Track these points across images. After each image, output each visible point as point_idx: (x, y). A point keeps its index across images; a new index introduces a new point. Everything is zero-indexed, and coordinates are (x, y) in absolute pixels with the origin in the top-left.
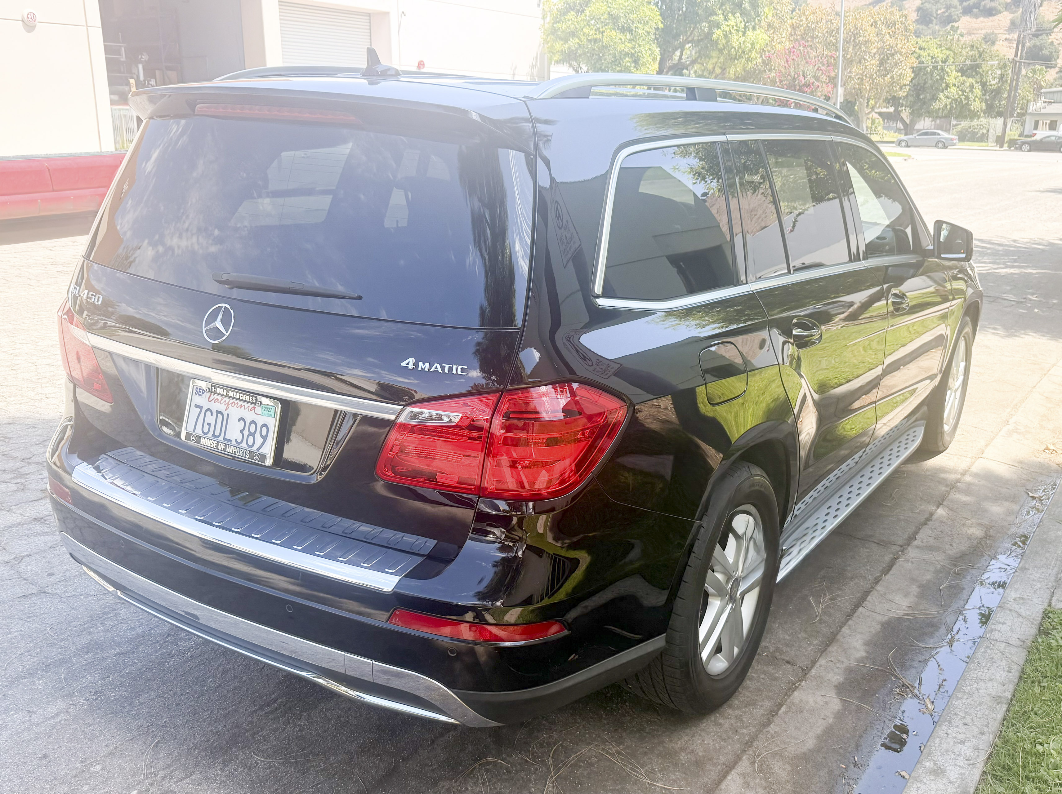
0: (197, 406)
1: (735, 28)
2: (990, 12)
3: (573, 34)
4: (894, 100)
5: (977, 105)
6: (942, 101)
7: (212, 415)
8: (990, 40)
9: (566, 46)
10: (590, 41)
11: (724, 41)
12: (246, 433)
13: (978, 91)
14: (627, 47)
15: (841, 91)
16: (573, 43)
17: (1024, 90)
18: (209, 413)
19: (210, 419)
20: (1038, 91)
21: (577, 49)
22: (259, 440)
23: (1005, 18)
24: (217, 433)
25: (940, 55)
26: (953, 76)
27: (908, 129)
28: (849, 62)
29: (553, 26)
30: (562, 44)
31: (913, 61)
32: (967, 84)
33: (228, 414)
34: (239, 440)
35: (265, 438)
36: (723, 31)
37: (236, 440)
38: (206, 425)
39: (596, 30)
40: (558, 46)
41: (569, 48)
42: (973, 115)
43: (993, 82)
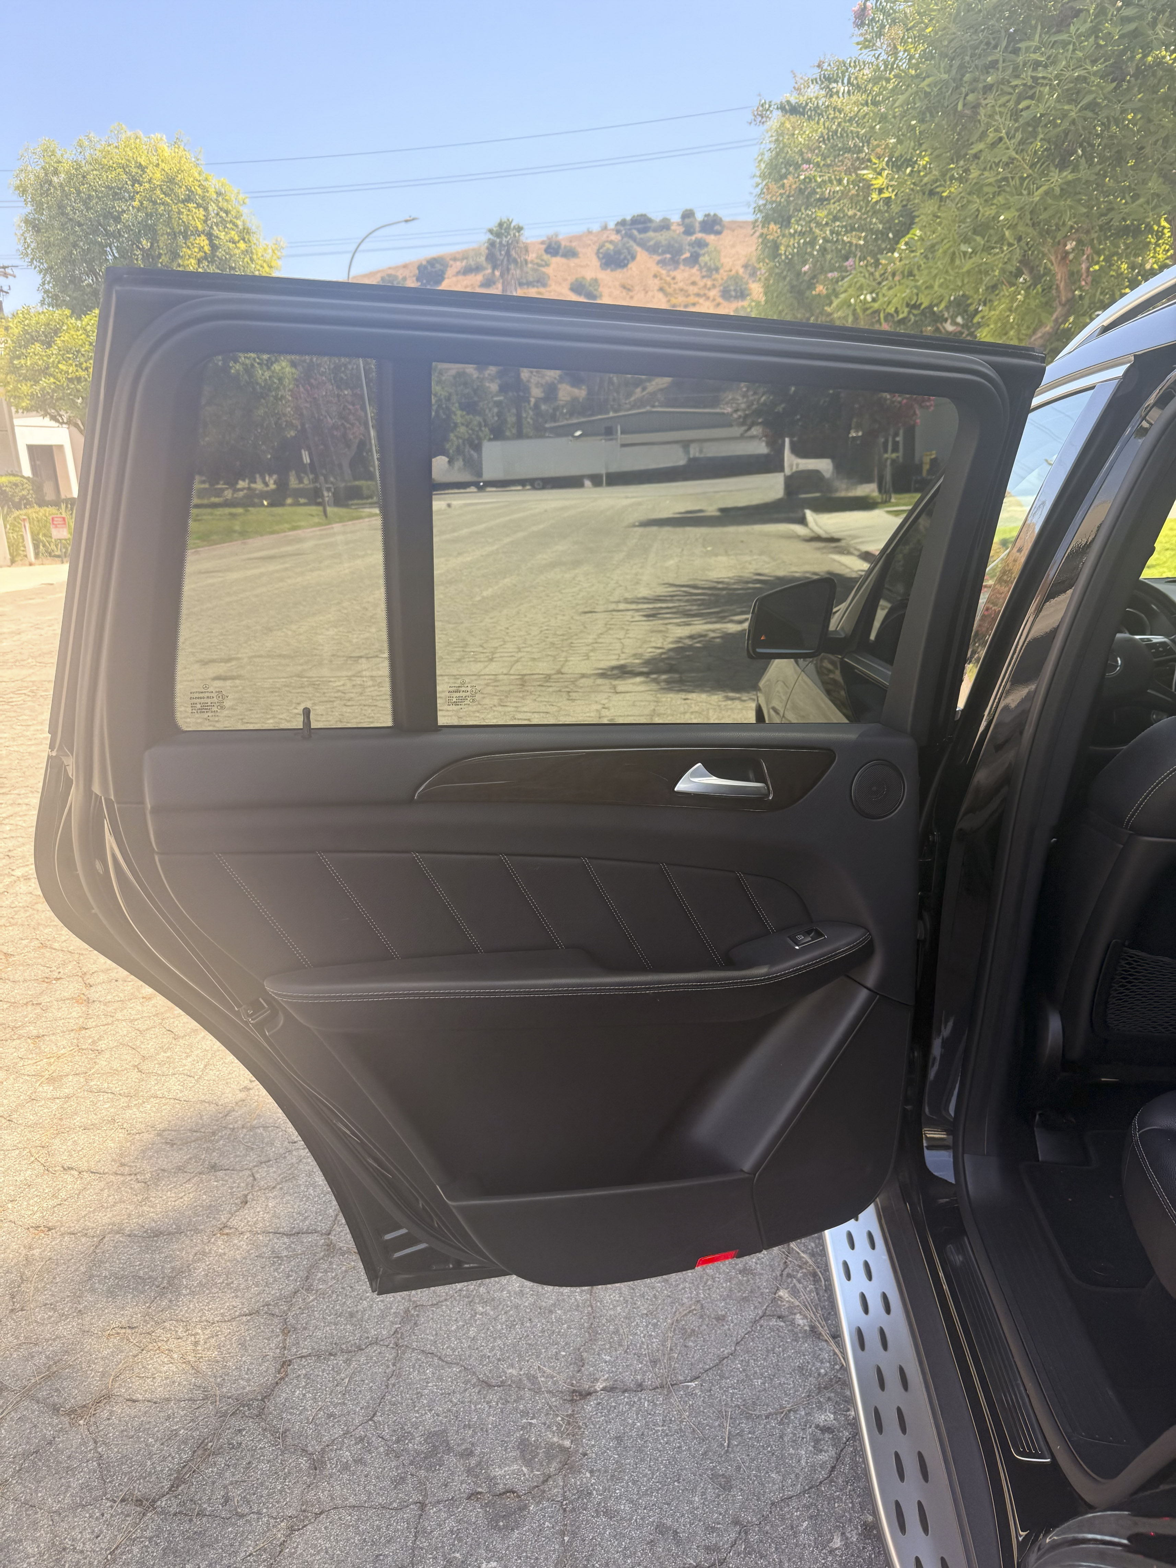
1: (258, 360)
3: (45, 371)
9: (38, 388)
10: (70, 380)
11: (246, 377)
21: (54, 391)
29: (11, 362)
30: (32, 386)
32: (475, 423)
36: (243, 364)
39: (76, 365)
41: (43, 389)
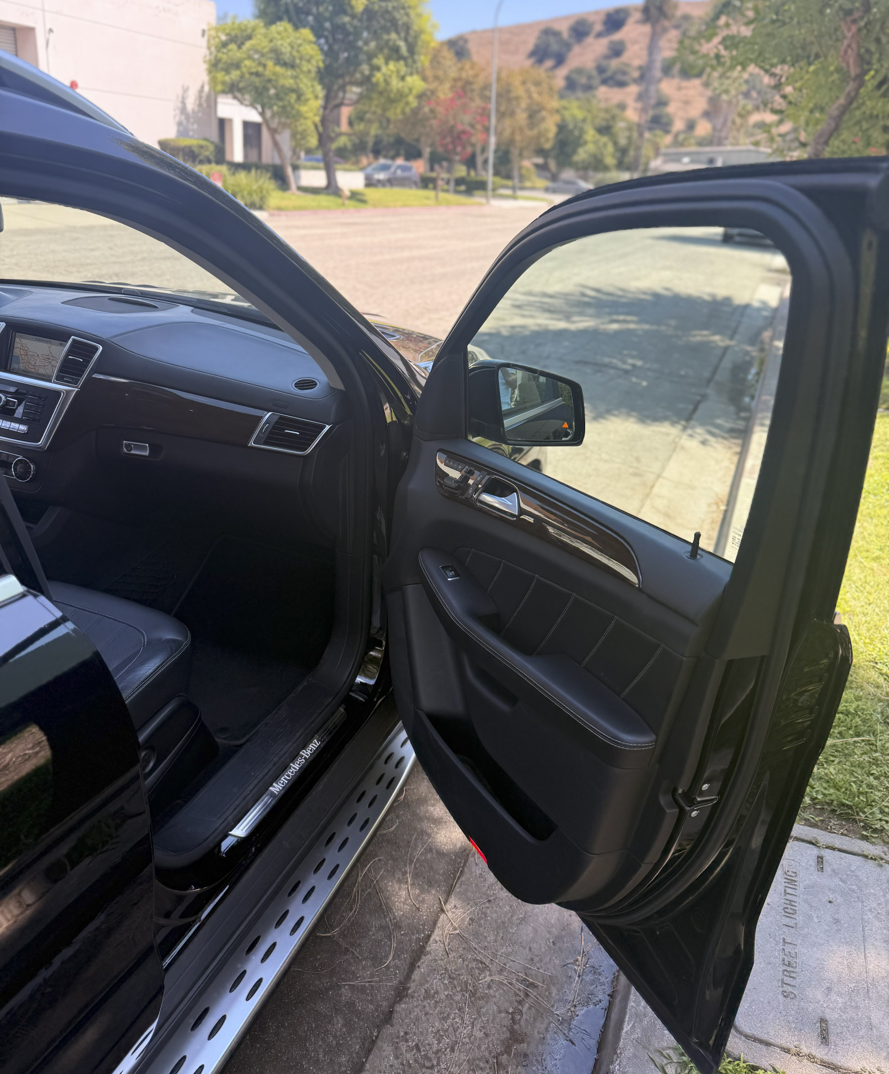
2: (622, 84)
4: (541, 152)
5: (610, 161)
6: (582, 155)
8: (622, 107)
9: (229, 77)
10: (252, 74)
11: (384, 85)
13: (610, 148)
14: (289, 82)
15: (493, 140)
16: (235, 74)
17: (647, 150)
20: (657, 152)
21: (239, 81)
23: (633, 89)
25: (580, 115)
26: (590, 134)
27: (554, 178)
28: (501, 115)
29: (216, 56)
30: (224, 76)
31: (557, 118)
32: (602, 142)
36: (383, 74)
40: (220, 76)
41: (231, 80)
42: (606, 169)
43: (623, 142)
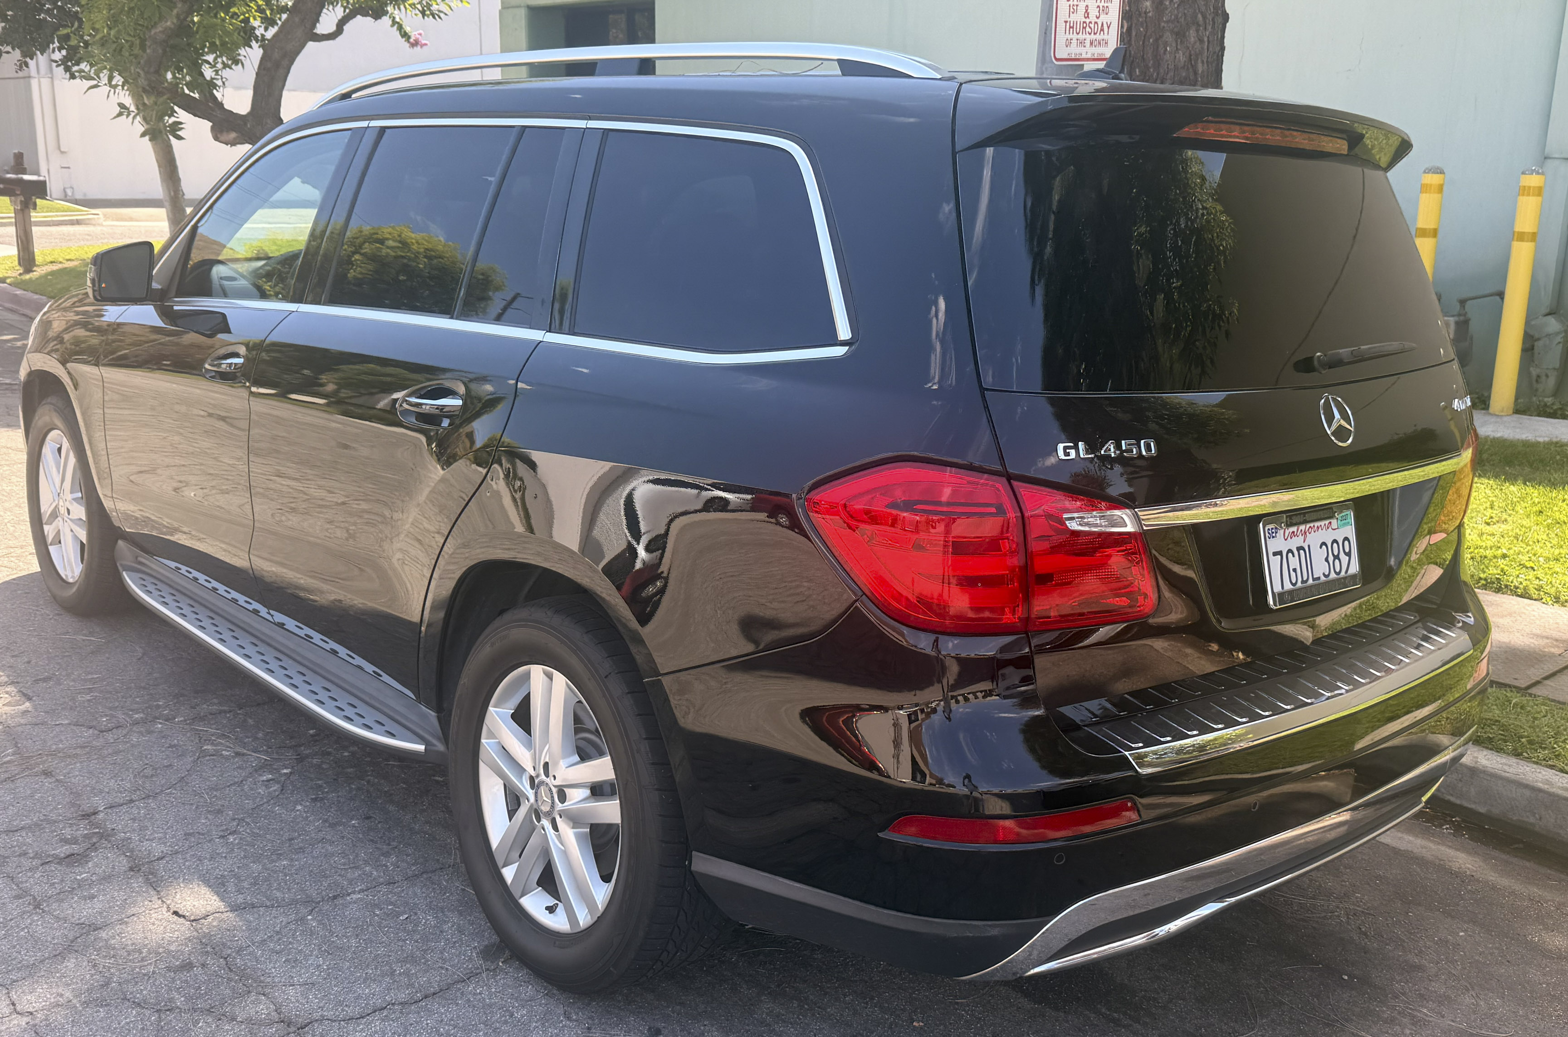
0: (1275, 554)
7: (1294, 556)
12: (1331, 558)
18: (1290, 555)
19: (1294, 562)
22: (1344, 559)
24: (1305, 578)
33: (1309, 546)
34: (1327, 573)
35: (1348, 554)
37: (1324, 574)
38: (1293, 574)
